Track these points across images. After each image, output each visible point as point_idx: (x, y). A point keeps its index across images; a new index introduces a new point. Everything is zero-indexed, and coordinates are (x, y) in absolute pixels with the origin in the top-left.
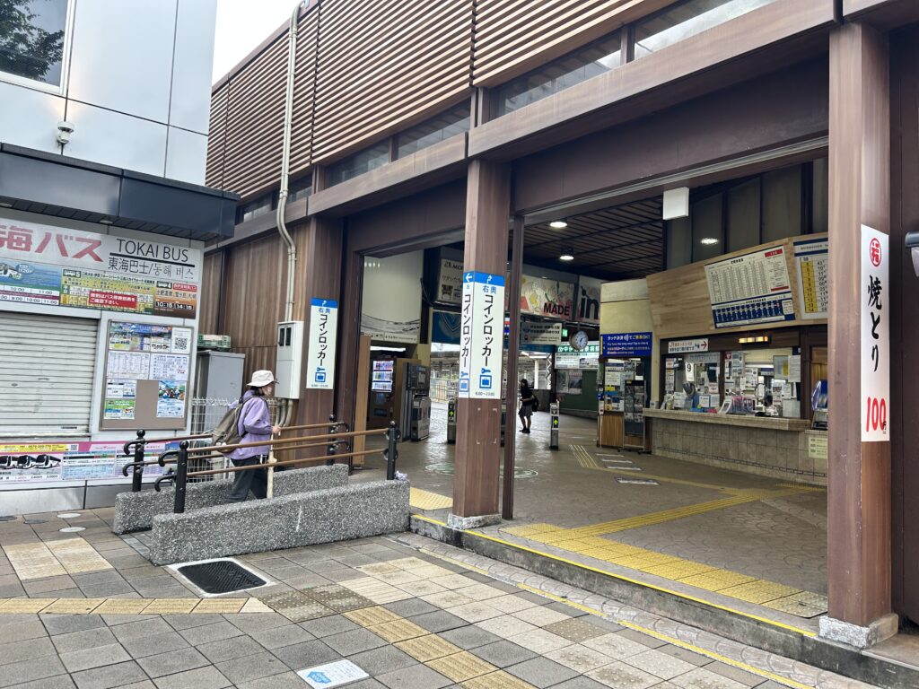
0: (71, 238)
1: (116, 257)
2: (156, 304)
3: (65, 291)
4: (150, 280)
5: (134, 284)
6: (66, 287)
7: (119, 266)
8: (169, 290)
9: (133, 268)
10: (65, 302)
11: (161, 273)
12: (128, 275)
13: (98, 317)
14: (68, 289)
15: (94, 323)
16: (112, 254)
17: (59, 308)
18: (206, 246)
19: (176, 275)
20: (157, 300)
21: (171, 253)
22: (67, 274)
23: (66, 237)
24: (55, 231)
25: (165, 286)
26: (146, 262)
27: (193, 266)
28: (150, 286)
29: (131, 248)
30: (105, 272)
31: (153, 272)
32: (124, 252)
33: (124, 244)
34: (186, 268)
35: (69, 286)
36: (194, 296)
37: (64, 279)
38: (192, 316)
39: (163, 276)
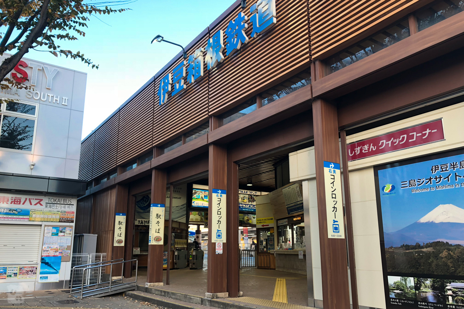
0: (33, 199)
1: (47, 204)
2: (60, 218)
3: (31, 216)
4: (58, 210)
5: (53, 212)
6: (31, 215)
7: (48, 206)
8: (65, 214)
9: (53, 207)
10: (31, 220)
11: (62, 208)
12: (51, 209)
13: (41, 224)
14: (32, 216)
15: (40, 226)
16: (46, 203)
17: (29, 222)
18: (78, 198)
19: (67, 209)
20: (61, 217)
21: (66, 201)
22: (31, 211)
23: (32, 199)
24: (28, 197)
25: (63, 212)
26: (57, 205)
27: (73, 205)
28: (58, 212)
29: (52, 201)
30: (44, 209)
31: (59, 208)
32: (50, 202)
33: (50, 199)
34: (71, 206)
35: (32, 215)
36: (74, 215)
37: (30, 212)
38: (72, 222)
39: (63, 209)
